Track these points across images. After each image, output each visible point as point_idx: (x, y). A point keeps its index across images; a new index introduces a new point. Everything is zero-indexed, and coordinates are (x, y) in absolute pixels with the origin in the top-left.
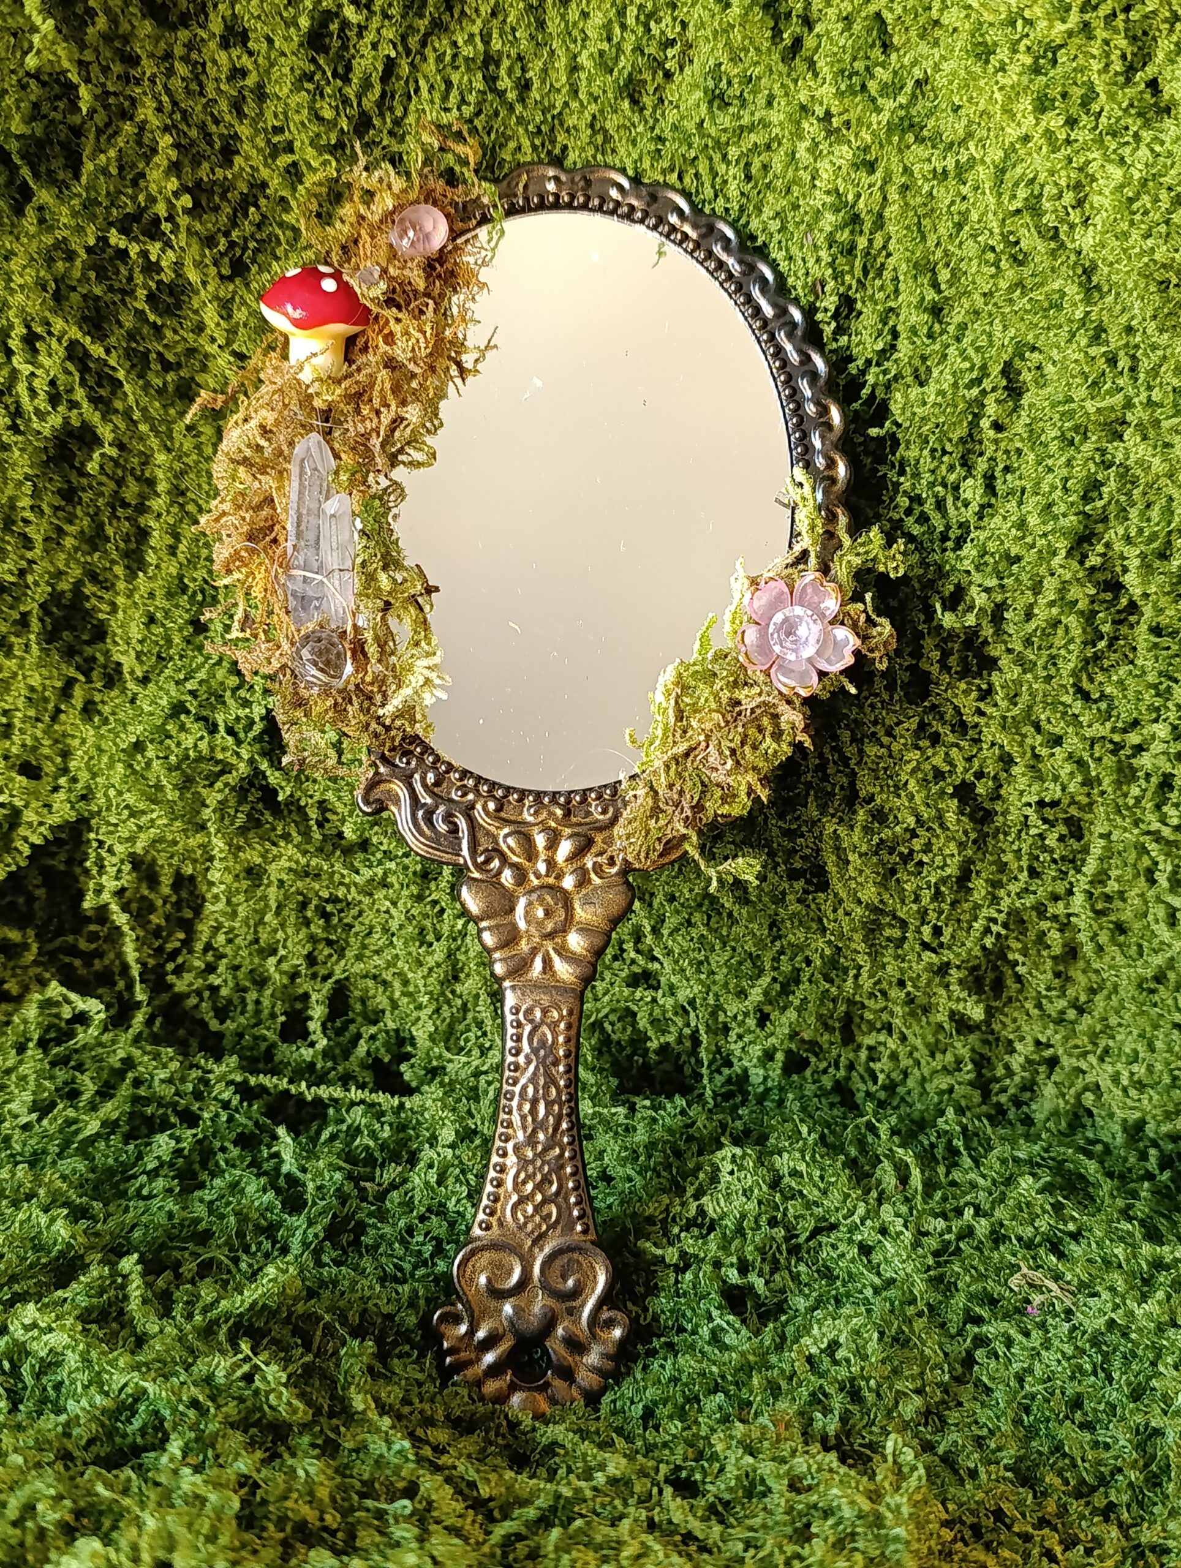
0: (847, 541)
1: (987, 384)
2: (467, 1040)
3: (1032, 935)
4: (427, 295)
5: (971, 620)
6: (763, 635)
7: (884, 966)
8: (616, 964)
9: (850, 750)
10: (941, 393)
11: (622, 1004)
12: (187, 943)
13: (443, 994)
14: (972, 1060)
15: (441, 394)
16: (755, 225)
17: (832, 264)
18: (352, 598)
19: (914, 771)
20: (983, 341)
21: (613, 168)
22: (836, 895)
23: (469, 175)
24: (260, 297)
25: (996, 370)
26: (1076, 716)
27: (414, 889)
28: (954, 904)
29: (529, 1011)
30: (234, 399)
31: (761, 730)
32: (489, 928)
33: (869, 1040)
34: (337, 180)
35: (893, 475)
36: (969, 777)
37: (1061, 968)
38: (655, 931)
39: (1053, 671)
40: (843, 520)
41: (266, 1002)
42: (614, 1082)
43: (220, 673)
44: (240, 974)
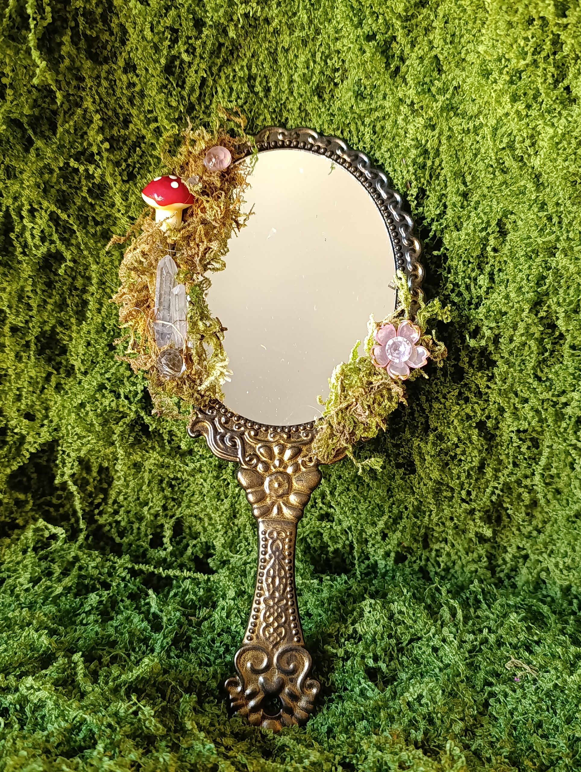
0: (423, 305)
1: (490, 230)
2: (240, 547)
3: (515, 495)
4: (221, 189)
5: (483, 343)
6: (383, 350)
7: (443, 510)
8: (313, 510)
9: (426, 406)
10: (468, 234)
11: (316, 529)
12: (105, 500)
13: (228, 524)
14: (487, 557)
15: (228, 236)
16: (378, 155)
17: (415, 174)
18: (185, 334)
19: (457, 415)
20: (487, 210)
21: (310, 128)
22: (419, 476)
23: (241, 132)
24: (141, 191)
25: (494, 223)
26: (535, 389)
27: (215, 473)
28: (477, 480)
29: (271, 533)
30: (129, 239)
31: (382, 396)
32: (252, 493)
33: (436, 547)
34: (178, 135)
35: (445, 274)
36: (483, 418)
37: (529, 511)
38: (332, 493)
39: (523, 367)
40: (421, 295)
41: (143, 529)
42: (312, 567)
43: (122, 370)
44: (131, 515)
